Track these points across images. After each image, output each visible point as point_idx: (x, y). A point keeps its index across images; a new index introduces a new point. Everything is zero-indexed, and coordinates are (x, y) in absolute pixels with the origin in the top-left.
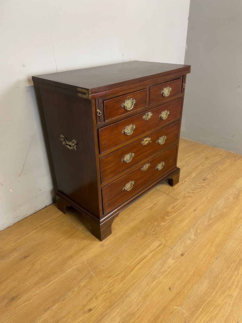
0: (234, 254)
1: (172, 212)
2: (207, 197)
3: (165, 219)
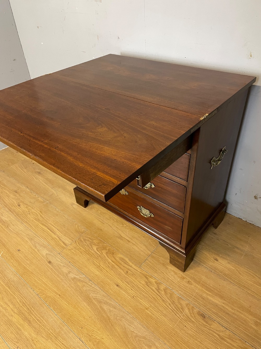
1: (114, 258)
2: (151, 310)
3: (102, 250)
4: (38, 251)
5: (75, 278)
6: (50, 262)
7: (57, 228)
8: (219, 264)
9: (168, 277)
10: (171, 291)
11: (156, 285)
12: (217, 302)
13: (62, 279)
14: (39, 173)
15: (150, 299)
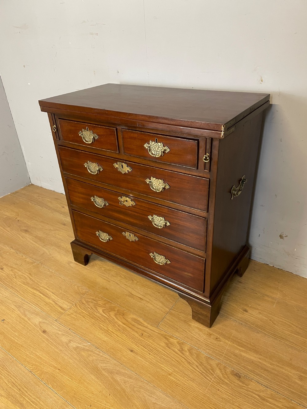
0: (34, 397)
1: (126, 319)
2: (175, 375)
3: (110, 311)
4: (29, 319)
5: (78, 347)
6: (44, 332)
7: (52, 290)
8: (249, 315)
9: (192, 335)
10: (197, 351)
11: (178, 346)
12: (252, 358)
13: (61, 350)
14: (26, 231)
15: (173, 362)
